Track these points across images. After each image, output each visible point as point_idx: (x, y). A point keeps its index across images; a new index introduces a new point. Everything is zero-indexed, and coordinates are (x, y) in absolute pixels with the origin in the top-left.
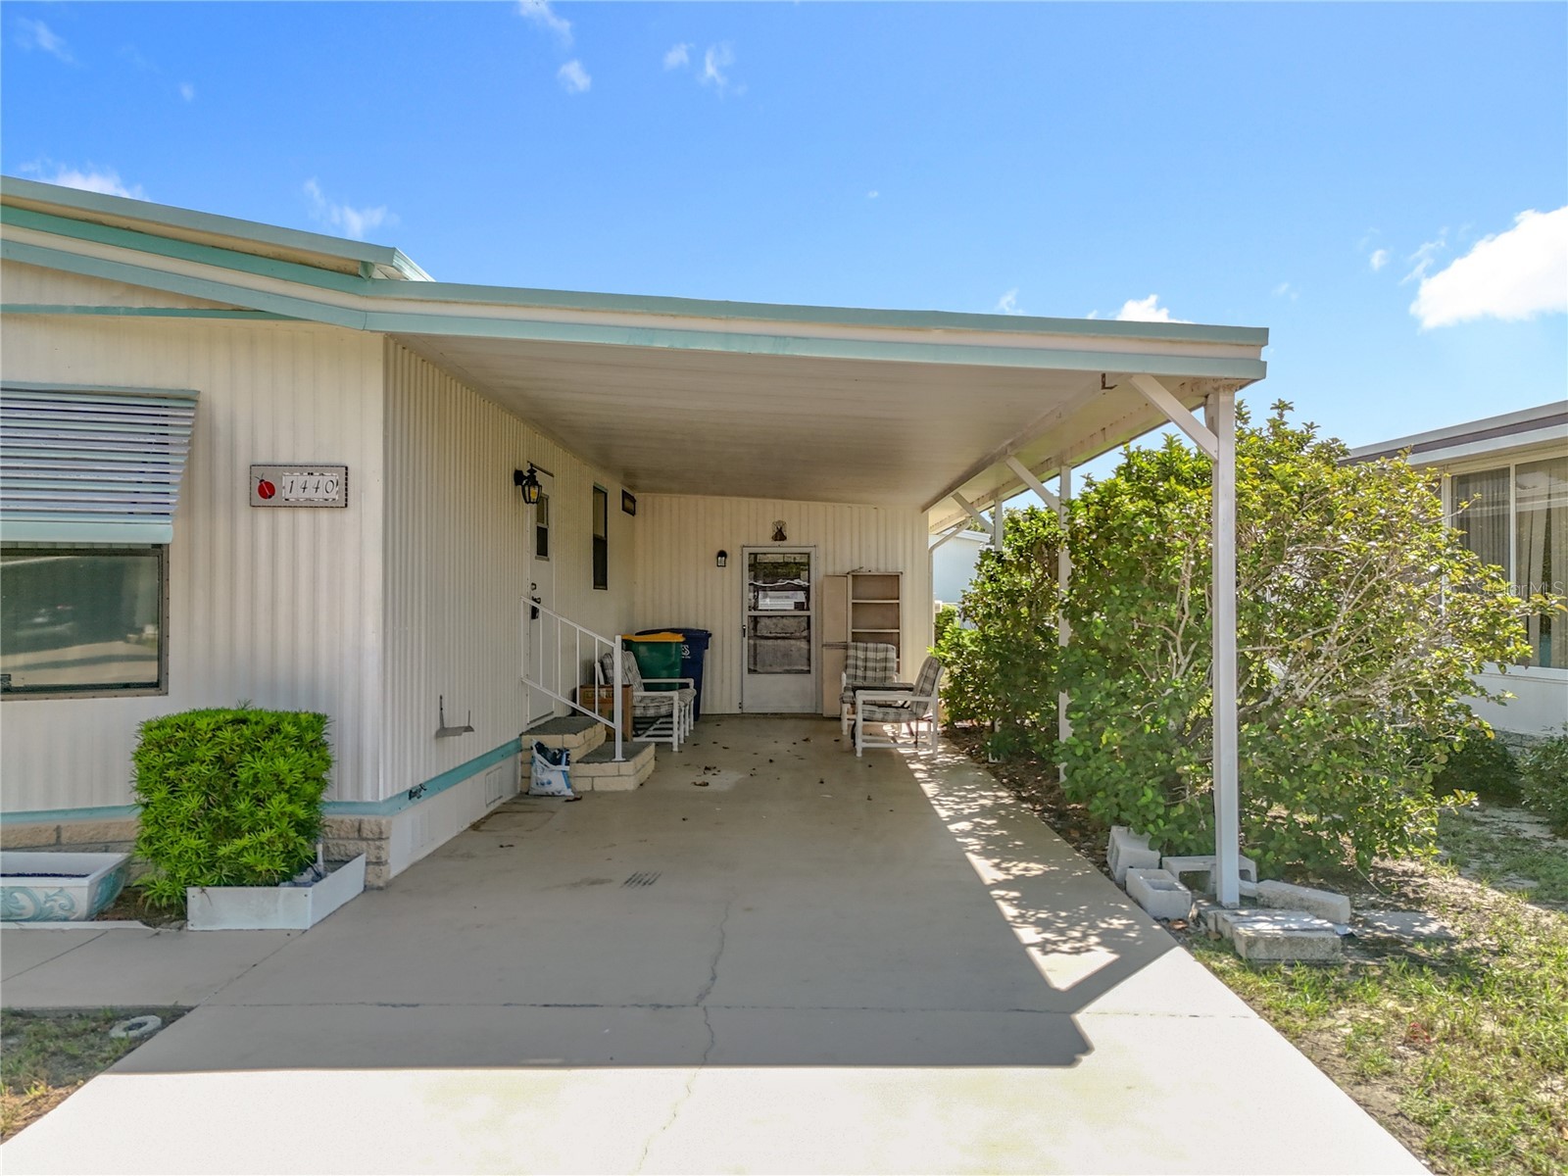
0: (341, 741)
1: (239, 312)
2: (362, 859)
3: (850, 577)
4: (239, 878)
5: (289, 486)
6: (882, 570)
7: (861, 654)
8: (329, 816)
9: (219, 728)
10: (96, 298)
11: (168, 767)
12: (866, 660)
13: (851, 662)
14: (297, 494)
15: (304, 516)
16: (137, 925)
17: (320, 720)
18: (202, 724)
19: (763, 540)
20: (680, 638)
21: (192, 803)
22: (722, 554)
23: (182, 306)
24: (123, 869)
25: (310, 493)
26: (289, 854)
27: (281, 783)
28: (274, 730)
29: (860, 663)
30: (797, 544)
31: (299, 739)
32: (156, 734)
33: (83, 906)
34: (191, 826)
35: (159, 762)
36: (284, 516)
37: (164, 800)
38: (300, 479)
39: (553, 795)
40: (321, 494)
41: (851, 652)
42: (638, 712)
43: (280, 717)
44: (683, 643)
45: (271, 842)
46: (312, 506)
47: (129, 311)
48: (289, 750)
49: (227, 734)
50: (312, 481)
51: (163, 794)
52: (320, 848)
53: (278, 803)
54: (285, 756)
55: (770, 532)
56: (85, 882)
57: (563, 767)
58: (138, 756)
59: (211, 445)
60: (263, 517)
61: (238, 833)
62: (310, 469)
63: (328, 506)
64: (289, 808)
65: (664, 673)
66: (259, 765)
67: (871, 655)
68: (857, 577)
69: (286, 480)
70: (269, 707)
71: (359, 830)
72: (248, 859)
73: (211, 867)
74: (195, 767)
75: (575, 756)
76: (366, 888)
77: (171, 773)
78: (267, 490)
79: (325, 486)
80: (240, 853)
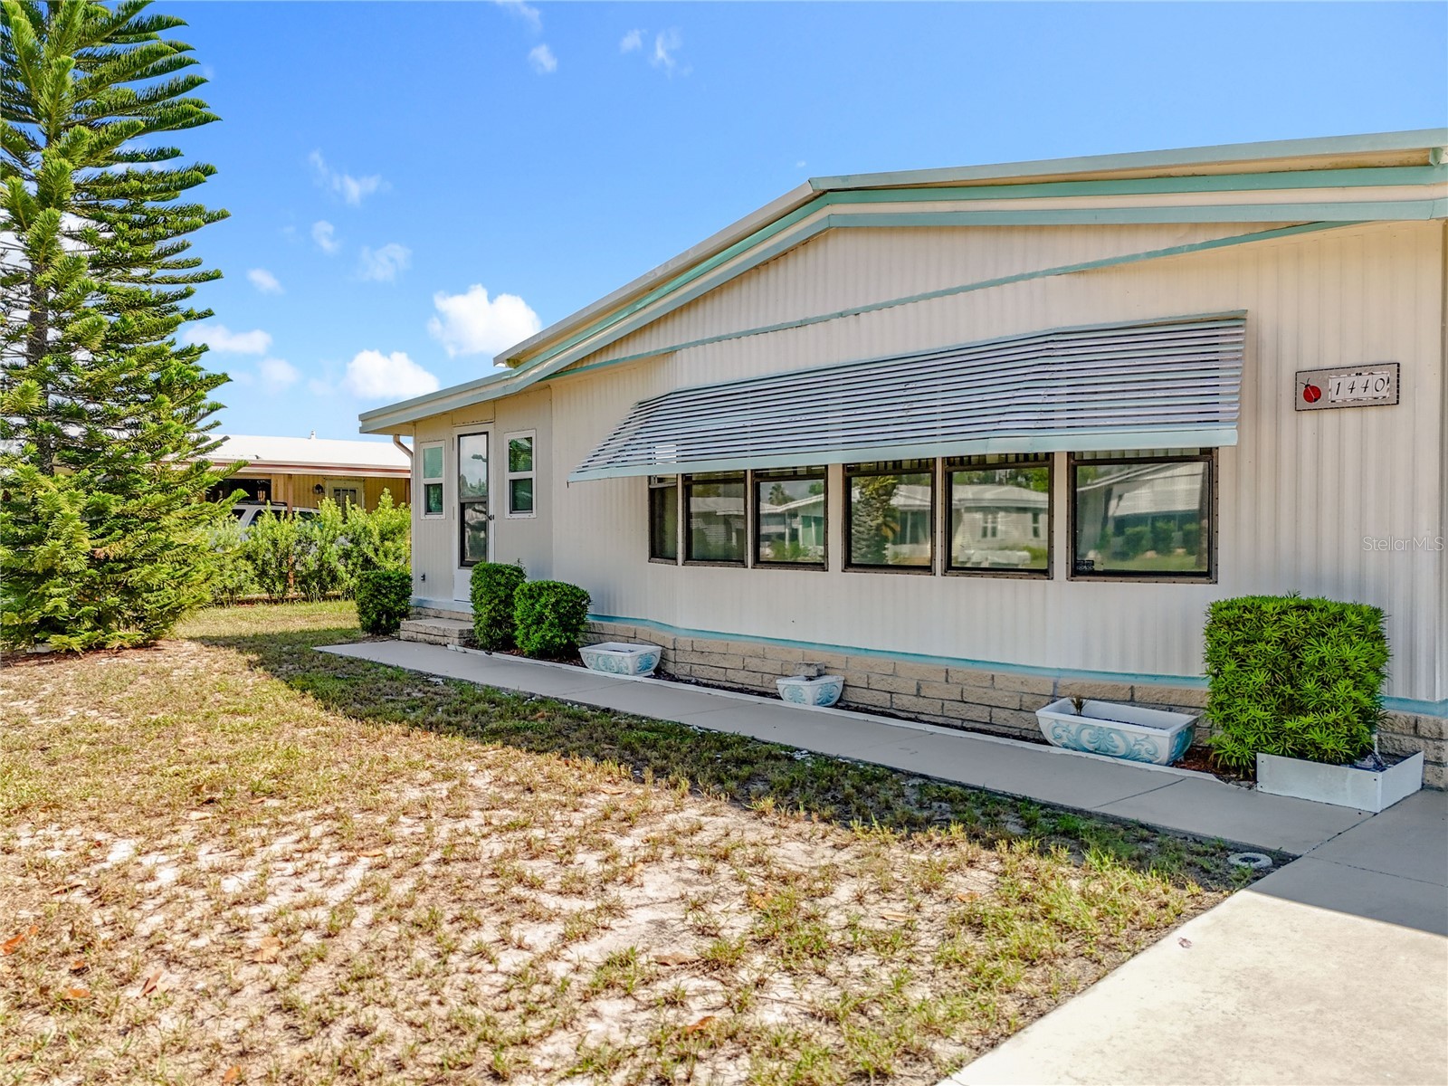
0: (1395, 633)
1: (1294, 227)
2: (1420, 757)
4: (1303, 751)
5: (1334, 389)
8: (1389, 709)
9: (1285, 613)
10: (1164, 241)
11: (1237, 643)
14: (1345, 394)
15: (1350, 417)
16: (1211, 777)
17: (1377, 612)
18: (1267, 607)
21: (1261, 677)
23: (1239, 233)
24: (1192, 728)
25: (1359, 393)
26: (1352, 739)
27: (1346, 669)
28: (1340, 617)
31: (1362, 628)
32: (1224, 613)
33: (1164, 754)
34: (1257, 698)
35: (1228, 638)
36: (1329, 417)
37: (1231, 672)
38: (1346, 381)
40: (1371, 393)
43: (1344, 607)
45: (1336, 724)
46: (1359, 405)
47: (1192, 248)
48: (1354, 638)
49: (1292, 618)
50: (1360, 381)
51: (1233, 667)
52: (1375, 737)
53: (1343, 688)
54: (1351, 643)
56: (1167, 733)
58: (1210, 633)
59: (1257, 358)
60: (1308, 419)
61: (1302, 710)
62: (1358, 370)
63: (1377, 404)
64: (1354, 694)
66: (1326, 650)
69: (1333, 384)
70: (1331, 597)
71: (1416, 727)
72: (1315, 735)
73: (1276, 737)
74: (1261, 646)
76: (1424, 787)
77: (1240, 649)
78: (1312, 394)
79: (1376, 385)
80: (1305, 729)
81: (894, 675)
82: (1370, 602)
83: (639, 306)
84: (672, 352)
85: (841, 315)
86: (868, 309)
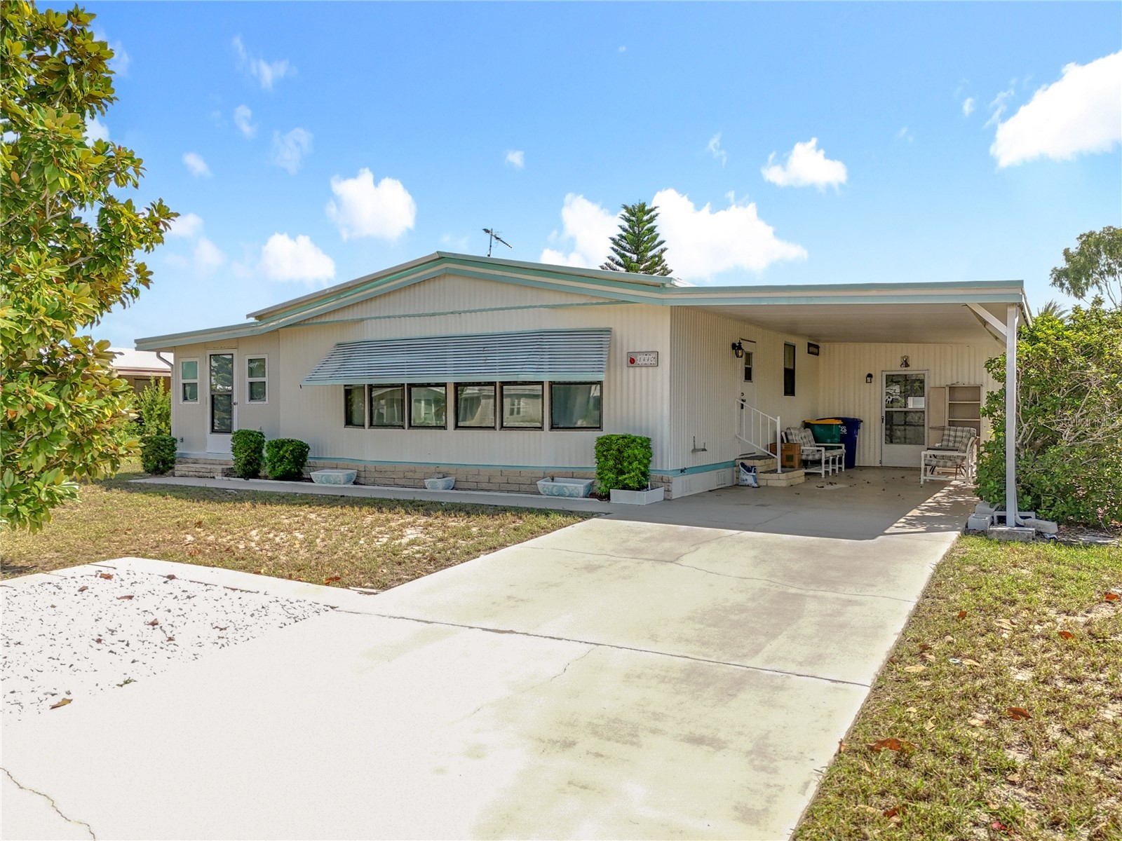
0: (655, 446)
1: (624, 302)
2: (663, 489)
3: (947, 389)
4: (626, 487)
5: (640, 360)
6: (972, 383)
7: (952, 433)
8: (652, 474)
9: (618, 439)
10: (583, 301)
11: (604, 451)
12: (955, 437)
13: (945, 437)
14: (642, 362)
15: (644, 369)
16: (596, 500)
17: (649, 440)
18: (613, 438)
19: (896, 368)
20: (840, 422)
21: (611, 463)
22: (870, 376)
23: (607, 301)
24: (592, 485)
25: (646, 362)
26: (639, 482)
27: (636, 458)
28: (634, 441)
29: (951, 439)
30: (915, 369)
31: (642, 444)
32: (601, 441)
33: (582, 494)
34: (610, 470)
35: (601, 450)
36: (638, 369)
37: (603, 462)
38: (643, 357)
39: (748, 486)
40: (650, 362)
41: (946, 432)
42: (804, 457)
43: (636, 437)
44: (841, 425)
45: (634, 477)
46: (646, 366)
47: (592, 304)
48: (639, 447)
49: (620, 441)
50: (647, 357)
51: (603, 460)
52: (649, 483)
53: (635, 464)
54: (637, 449)
55: (899, 362)
56: (582, 486)
57: (752, 474)
58: (596, 448)
59: (615, 346)
60: (631, 370)
61: (624, 474)
62: (646, 353)
63: (651, 366)
64: (639, 466)
65: (829, 440)
66: (630, 451)
67: (959, 434)
68: (952, 389)
69: (638, 358)
70: (633, 435)
71: (662, 479)
72: (626, 482)
73: (617, 484)
74: (611, 452)
75: (759, 469)
76: (664, 499)
77: (605, 453)
78: (632, 361)
79: (651, 359)
80: (625, 479)
81: (479, 474)
82: (644, 435)
83: (342, 296)
84: (362, 320)
85: (452, 313)
86: (465, 312)
